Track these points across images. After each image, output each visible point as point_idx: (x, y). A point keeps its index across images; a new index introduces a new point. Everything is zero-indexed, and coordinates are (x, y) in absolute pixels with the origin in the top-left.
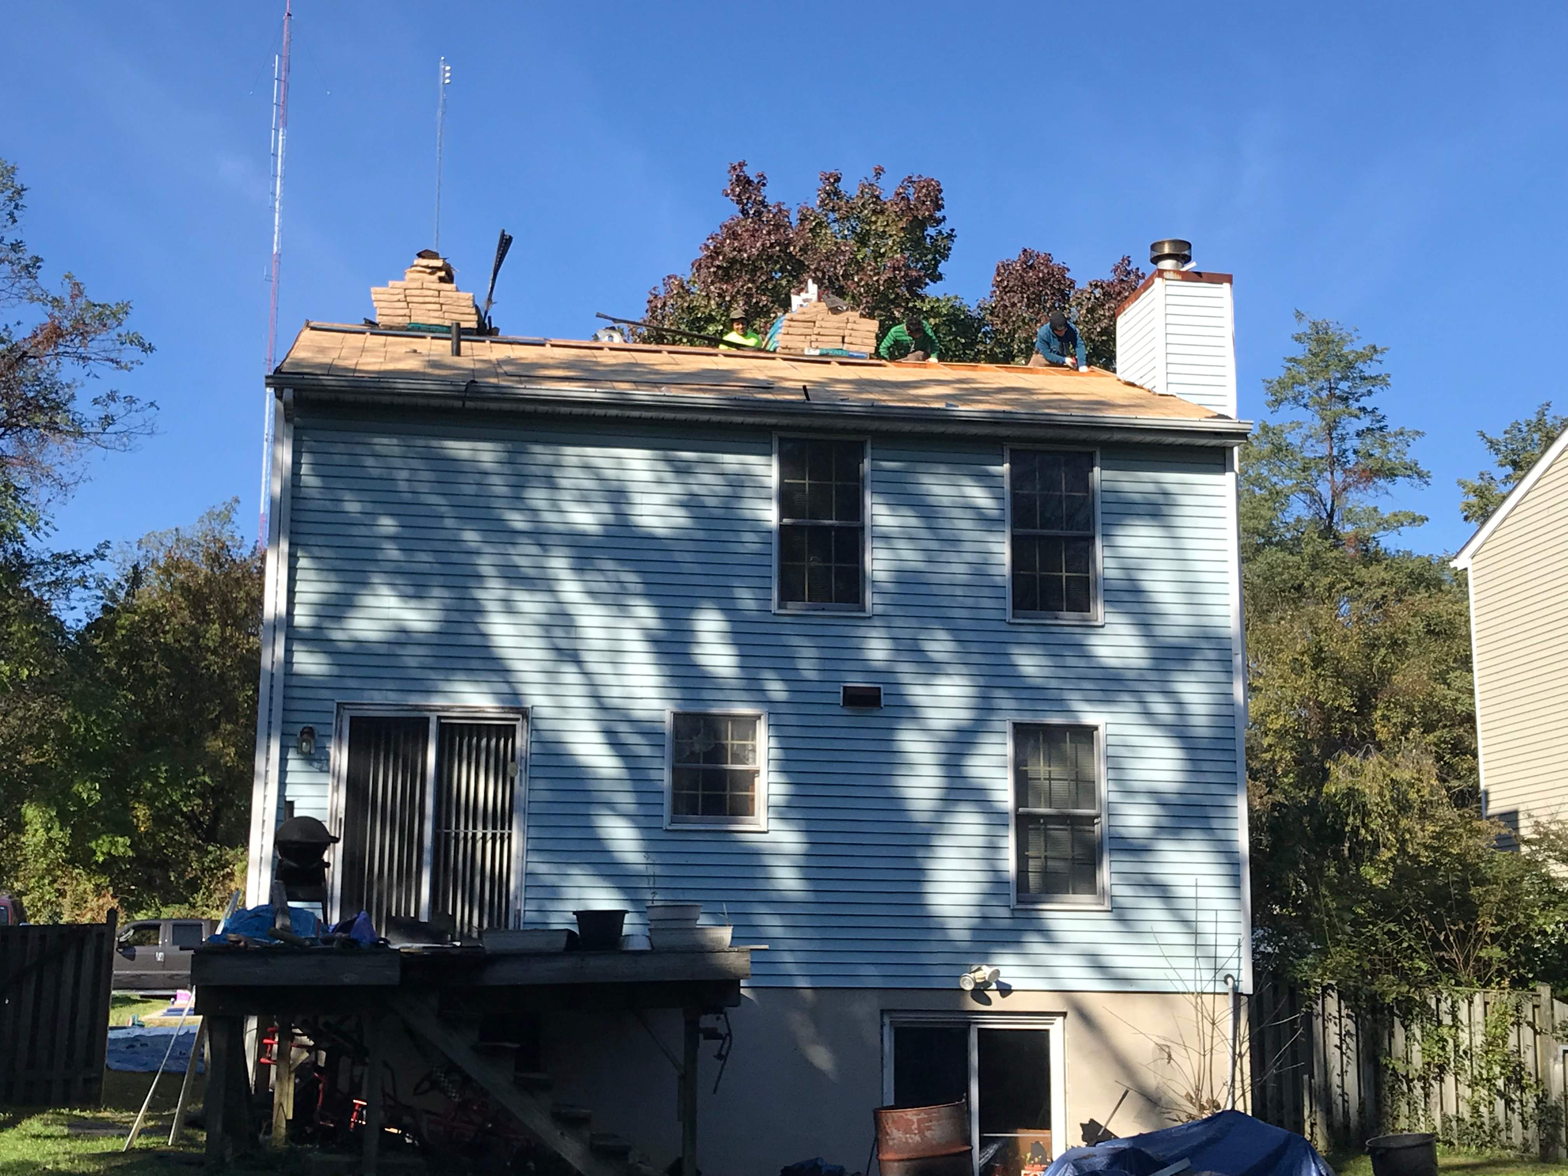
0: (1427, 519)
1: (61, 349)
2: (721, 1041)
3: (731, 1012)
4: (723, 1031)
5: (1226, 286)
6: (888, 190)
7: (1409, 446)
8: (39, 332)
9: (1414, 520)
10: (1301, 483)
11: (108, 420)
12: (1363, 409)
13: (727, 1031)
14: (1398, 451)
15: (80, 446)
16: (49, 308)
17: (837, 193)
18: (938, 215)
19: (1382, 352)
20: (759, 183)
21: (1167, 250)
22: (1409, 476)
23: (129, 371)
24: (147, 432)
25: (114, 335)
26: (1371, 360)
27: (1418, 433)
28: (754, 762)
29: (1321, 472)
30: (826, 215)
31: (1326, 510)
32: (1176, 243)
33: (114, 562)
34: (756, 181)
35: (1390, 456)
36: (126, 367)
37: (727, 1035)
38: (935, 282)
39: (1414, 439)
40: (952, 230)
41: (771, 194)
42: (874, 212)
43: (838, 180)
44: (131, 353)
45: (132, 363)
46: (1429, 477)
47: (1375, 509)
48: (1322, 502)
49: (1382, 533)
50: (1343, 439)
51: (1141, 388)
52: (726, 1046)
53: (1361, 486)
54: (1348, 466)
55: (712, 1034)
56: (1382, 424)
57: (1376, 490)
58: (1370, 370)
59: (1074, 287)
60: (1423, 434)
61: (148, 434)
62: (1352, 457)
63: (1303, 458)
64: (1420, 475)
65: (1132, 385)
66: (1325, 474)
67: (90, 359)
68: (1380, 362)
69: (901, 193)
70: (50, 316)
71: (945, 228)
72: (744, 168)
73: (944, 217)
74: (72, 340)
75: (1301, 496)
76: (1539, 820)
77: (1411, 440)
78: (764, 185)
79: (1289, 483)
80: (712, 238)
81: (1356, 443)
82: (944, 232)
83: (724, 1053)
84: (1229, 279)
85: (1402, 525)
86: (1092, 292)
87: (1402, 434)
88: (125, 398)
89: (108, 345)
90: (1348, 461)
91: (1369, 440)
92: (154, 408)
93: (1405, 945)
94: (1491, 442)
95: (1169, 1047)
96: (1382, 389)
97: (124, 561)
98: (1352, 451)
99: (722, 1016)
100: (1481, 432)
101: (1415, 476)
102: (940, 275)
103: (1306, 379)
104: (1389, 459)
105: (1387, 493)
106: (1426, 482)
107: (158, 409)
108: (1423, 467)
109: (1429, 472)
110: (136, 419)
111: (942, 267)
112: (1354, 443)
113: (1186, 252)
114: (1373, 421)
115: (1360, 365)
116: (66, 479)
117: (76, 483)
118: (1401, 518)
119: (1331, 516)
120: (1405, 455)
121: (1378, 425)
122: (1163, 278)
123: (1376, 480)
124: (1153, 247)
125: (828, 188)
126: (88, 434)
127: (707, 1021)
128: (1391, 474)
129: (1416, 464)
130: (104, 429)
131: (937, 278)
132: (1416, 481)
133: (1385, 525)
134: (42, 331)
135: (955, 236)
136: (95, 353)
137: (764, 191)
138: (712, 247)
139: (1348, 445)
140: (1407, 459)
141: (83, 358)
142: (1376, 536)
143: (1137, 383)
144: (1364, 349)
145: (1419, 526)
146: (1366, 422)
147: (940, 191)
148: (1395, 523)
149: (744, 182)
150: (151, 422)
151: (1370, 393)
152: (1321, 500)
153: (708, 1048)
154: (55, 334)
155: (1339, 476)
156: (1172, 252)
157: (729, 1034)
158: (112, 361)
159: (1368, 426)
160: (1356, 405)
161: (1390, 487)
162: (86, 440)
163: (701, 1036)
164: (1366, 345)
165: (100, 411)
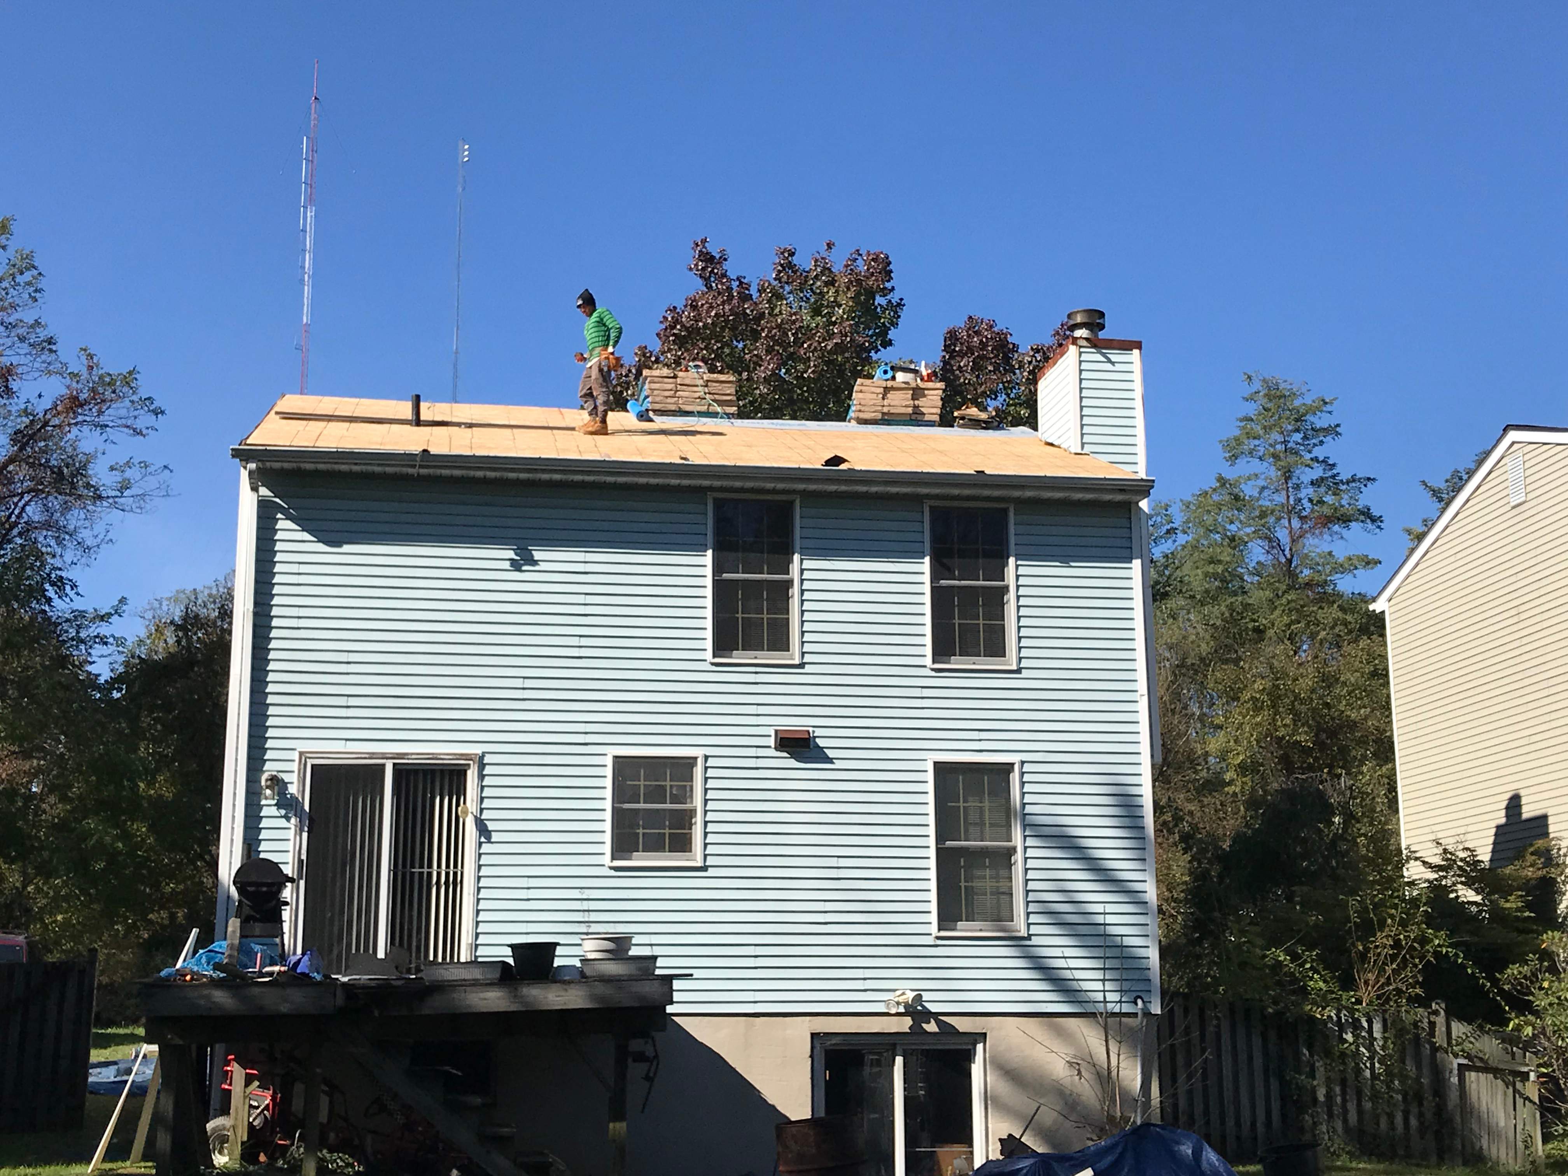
0: (1380, 562)
1: (80, 418)
2: (648, 1064)
3: (658, 1036)
4: (650, 1052)
5: (1136, 352)
6: (838, 262)
7: (1361, 492)
8: (59, 402)
9: (1368, 563)
10: (1259, 530)
11: (125, 486)
12: (1316, 459)
13: (653, 1054)
14: (1351, 497)
15: (99, 509)
16: (68, 381)
17: (791, 265)
18: (888, 285)
19: (1331, 403)
20: (720, 258)
21: (1079, 319)
22: (1362, 521)
23: (144, 436)
24: (161, 494)
25: (127, 403)
26: (1321, 411)
27: (1369, 479)
28: (692, 802)
29: (1279, 519)
30: (782, 287)
31: (1284, 555)
32: (1090, 312)
33: (144, 618)
34: (718, 257)
35: (1344, 502)
36: (140, 433)
37: (654, 1057)
38: (885, 348)
39: (1365, 486)
40: (901, 299)
41: (732, 269)
42: (827, 284)
43: (792, 254)
44: (145, 420)
45: (148, 428)
46: (1381, 522)
47: (1330, 553)
48: (1280, 547)
49: (1339, 576)
50: (1297, 487)
51: (1059, 447)
52: (653, 1069)
53: (1317, 532)
54: (1304, 514)
55: (640, 1057)
56: (1335, 471)
57: (1331, 536)
58: (1321, 421)
59: (1017, 351)
60: (1374, 480)
61: (163, 496)
62: (1307, 505)
63: (1261, 506)
64: (1373, 520)
65: (1052, 445)
66: (1282, 521)
67: (107, 426)
68: (1330, 412)
69: (849, 265)
70: (68, 387)
71: (895, 298)
72: (707, 244)
73: (893, 288)
74: (90, 409)
75: (1259, 541)
76: (1447, 847)
77: (1362, 486)
78: (725, 260)
79: (1249, 530)
80: (670, 310)
81: (1310, 491)
82: (893, 301)
83: (651, 1075)
84: (1138, 345)
85: (1356, 568)
86: (1033, 356)
87: (1354, 481)
88: (140, 463)
89: (123, 413)
90: (1304, 509)
91: (1323, 489)
92: (167, 472)
93: (1308, 966)
94: (1433, 491)
95: (1078, 1064)
96: (1334, 439)
97: (154, 617)
98: (1307, 500)
99: (650, 1041)
100: (1423, 481)
101: (1368, 521)
102: (890, 340)
103: (1261, 432)
104: (1343, 506)
105: (1342, 538)
106: (1379, 527)
107: (171, 471)
108: (1375, 512)
109: (1381, 517)
110: (151, 483)
111: (892, 334)
112: (1307, 492)
113: (1100, 321)
114: (1324, 470)
115: (1309, 418)
116: (89, 542)
117: (98, 546)
118: (1355, 562)
119: (1290, 561)
120: (1357, 501)
121: (1330, 474)
122: (1077, 345)
123: (1330, 525)
124: (1069, 316)
125: (782, 262)
126: (108, 497)
127: (636, 1045)
128: (1345, 520)
129: (1369, 509)
130: (122, 493)
131: (887, 343)
132: (1369, 525)
133: (1340, 568)
134: (61, 401)
135: (904, 305)
136: (112, 421)
137: (726, 265)
138: (670, 319)
139: (1303, 494)
140: (1360, 505)
141: (101, 426)
142: (1333, 579)
143: (1056, 443)
144: (1314, 402)
145: (1372, 568)
146: (1318, 472)
147: (890, 263)
148: (1349, 566)
149: (708, 258)
150: (166, 485)
151: (1321, 443)
152: (1279, 545)
153: (635, 1071)
154: (74, 404)
155: (1296, 523)
156: (1084, 321)
157: (656, 1056)
158: (128, 427)
159: (1321, 475)
160: (1308, 456)
161: (1345, 532)
162: (105, 504)
163: (630, 1060)
164: (1314, 398)
165: (116, 477)
